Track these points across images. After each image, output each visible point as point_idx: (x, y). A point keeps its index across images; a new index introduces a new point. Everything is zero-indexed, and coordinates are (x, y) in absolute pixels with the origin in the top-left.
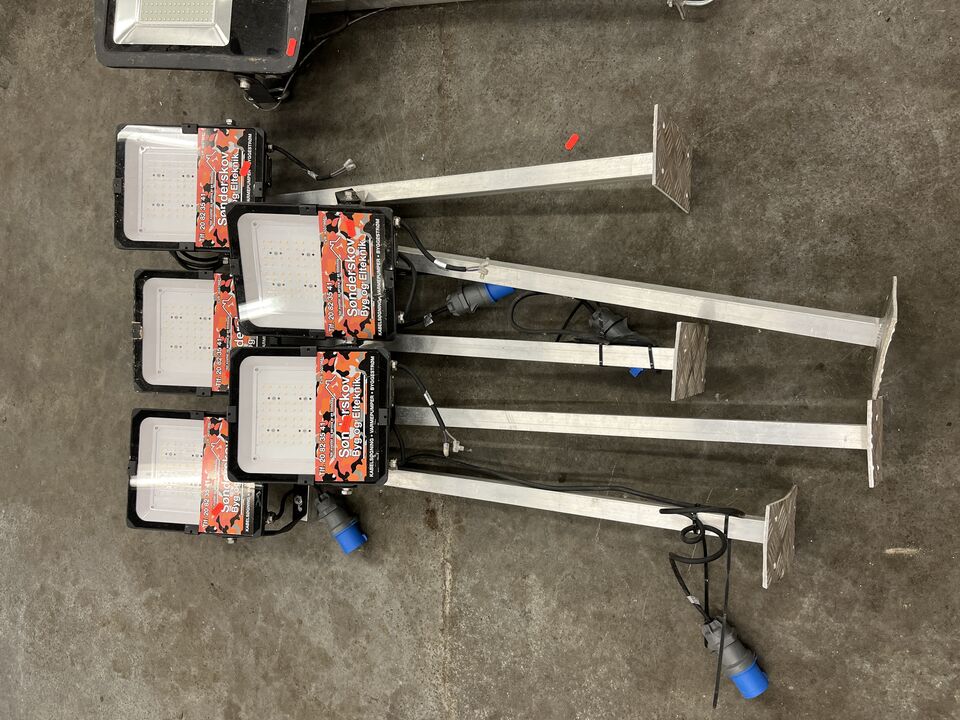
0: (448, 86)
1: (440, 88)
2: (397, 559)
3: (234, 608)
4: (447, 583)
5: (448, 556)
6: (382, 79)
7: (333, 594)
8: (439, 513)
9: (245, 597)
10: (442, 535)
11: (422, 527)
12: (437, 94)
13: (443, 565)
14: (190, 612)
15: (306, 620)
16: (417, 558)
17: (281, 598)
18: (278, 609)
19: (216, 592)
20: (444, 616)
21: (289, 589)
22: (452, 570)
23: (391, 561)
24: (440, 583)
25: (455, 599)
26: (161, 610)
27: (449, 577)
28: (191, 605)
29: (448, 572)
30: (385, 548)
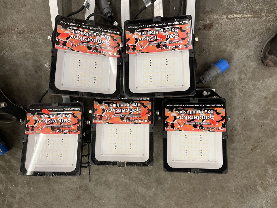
0: (19, 30)
1: (20, 33)
2: (229, 44)
3: (262, 137)
4: (238, 16)
5: (225, 17)
6: (17, 62)
7: (249, 79)
8: (205, 23)
9: (257, 130)
10: (215, 20)
11: (212, 31)
12: (23, 35)
13: (229, 19)
14: (267, 163)
15: (264, 95)
16: (227, 33)
17: (255, 110)
18: (260, 111)
19: (256, 147)
20: (254, 17)
21: (249, 105)
22: (231, 14)
23: (230, 48)
24: (238, 20)
25: (245, 12)
26: (268, 180)
27: (235, 16)
28: (264, 162)
29: (232, 16)
30: (224, 51)
